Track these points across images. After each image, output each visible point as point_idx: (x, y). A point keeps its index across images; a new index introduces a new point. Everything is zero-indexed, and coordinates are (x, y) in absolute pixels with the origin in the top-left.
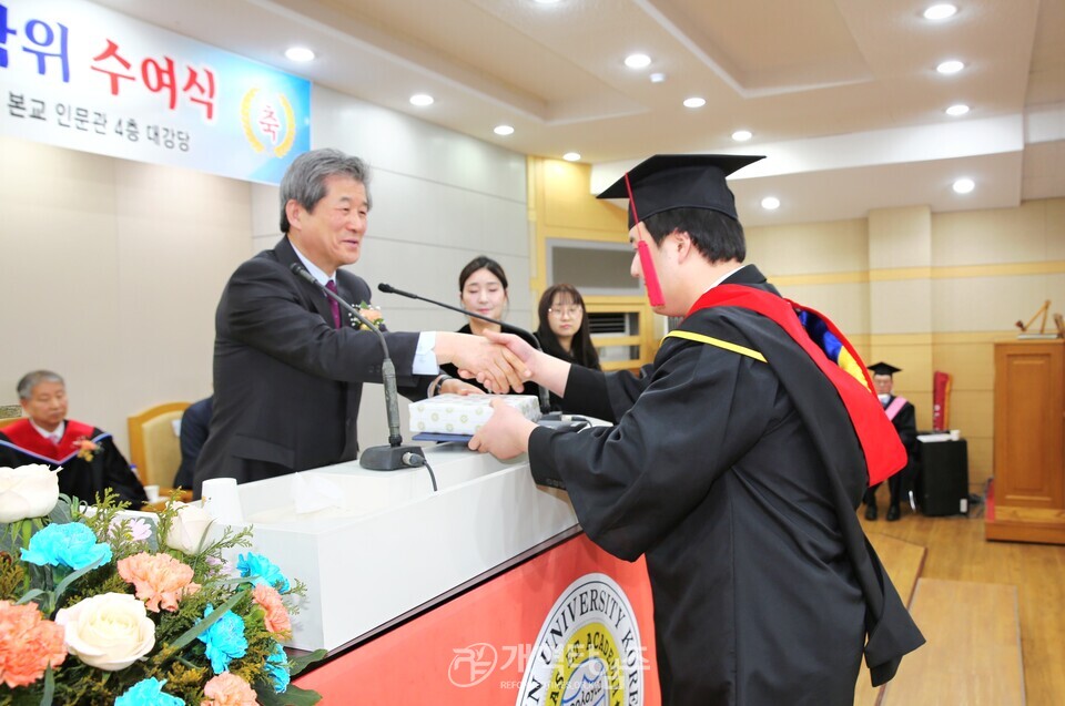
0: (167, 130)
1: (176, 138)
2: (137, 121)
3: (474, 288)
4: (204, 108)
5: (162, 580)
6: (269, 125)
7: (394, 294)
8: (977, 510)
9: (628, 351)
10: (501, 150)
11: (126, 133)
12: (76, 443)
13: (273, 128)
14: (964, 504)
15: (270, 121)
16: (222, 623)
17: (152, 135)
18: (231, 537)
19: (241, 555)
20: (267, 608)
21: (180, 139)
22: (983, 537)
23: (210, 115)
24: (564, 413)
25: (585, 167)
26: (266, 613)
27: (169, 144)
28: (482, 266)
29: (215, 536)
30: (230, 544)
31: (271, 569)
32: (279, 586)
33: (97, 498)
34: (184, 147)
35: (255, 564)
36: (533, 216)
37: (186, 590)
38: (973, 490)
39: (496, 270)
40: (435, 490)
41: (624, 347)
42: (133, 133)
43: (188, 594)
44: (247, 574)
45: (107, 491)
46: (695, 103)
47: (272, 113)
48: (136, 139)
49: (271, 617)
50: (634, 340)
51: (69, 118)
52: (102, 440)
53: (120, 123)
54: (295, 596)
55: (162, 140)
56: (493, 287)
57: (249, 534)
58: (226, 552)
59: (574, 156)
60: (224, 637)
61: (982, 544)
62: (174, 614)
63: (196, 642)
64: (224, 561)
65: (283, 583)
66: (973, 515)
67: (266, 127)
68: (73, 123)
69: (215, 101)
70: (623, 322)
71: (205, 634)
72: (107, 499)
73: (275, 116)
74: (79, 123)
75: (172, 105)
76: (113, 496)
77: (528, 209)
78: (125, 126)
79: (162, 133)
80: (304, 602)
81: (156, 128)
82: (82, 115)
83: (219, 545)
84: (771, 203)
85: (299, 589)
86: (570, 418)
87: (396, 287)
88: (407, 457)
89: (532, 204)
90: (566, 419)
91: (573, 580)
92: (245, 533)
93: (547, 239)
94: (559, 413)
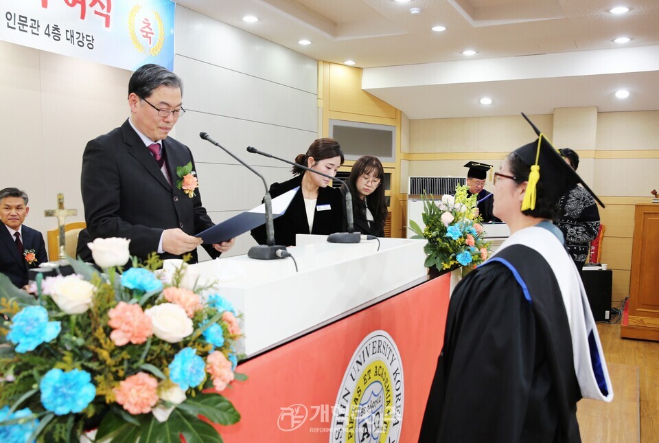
0: (79, 33)
1: (85, 40)
2: (59, 27)
4: (104, 19)
5: (186, 301)
6: (147, 33)
8: (616, 319)
10: (301, 56)
11: (52, 35)
13: (149, 35)
14: (607, 313)
15: (147, 30)
16: (213, 327)
17: (69, 37)
19: (210, 295)
20: (230, 323)
21: (87, 40)
22: (619, 335)
23: (108, 24)
25: (358, 69)
26: (229, 325)
27: (81, 44)
30: (207, 289)
31: (227, 304)
34: (90, 46)
35: (219, 300)
36: (321, 104)
37: (197, 307)
38: (614, 305)
40: (297, 271)
42: (57, 35)
46: (439, 29)
47: (149, 24)
48: (59, 40)
49: (232, 328)
51: (14, 23)
53: (48, 27)
54: (239, 320)
55: (76, 41)
57: (217, 283)
58: (204, 293)
59: (350, 63)
60: (214, 334)
61: (618, 340)
65: (234, 312)
66: (613, 321)
67: (145, 34)
68: (17, 26)
69: (111, 15)
71: (205, 332)
73: (151, 26)
74: (21, 26)
75: (83, 16)
77: (318, 98)
78: (51, 29)
79: (76, 36)
81: (72, 32)
82: (23, 21)
83: (203, 289)
84: (486, 101)
85: (241, 316)
86: (366, 236)
87: (258, 150)
88: (279, 252)
89: (320, 96)
90: (364, 237)
91: (370, 332)
92: (215, 283)
93: (330, 120)
94: (359, 233)
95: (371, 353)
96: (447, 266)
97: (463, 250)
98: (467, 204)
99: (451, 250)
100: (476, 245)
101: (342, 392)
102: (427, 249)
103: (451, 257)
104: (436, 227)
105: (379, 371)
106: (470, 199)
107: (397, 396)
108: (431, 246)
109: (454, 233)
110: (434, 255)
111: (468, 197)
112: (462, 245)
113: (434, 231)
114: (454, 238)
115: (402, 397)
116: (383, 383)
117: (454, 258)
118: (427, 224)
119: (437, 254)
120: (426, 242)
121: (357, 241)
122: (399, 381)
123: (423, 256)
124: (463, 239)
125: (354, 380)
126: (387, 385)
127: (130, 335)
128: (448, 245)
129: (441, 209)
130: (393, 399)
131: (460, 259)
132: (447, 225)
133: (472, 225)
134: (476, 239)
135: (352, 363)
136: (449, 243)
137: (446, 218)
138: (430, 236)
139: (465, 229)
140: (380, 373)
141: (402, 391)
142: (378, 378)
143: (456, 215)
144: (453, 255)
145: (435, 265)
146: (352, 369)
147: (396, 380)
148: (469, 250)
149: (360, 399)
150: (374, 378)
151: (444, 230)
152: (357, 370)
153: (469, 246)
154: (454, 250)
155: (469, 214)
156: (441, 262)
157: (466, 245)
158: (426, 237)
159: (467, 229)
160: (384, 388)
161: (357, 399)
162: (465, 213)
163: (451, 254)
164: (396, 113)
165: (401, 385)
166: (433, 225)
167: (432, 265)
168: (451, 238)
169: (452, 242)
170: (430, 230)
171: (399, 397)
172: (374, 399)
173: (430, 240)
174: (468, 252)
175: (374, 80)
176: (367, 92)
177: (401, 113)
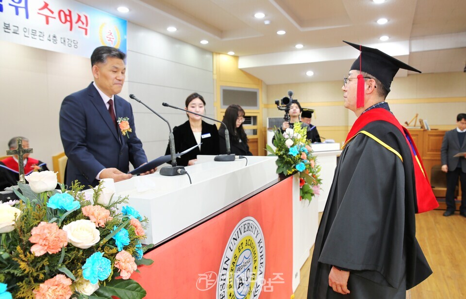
0: (69, 39)
1: (72, 43)
2: (57, 36)
3: (193, 106)
4: (84, 31)
5: (99, 215)
6: (110, 38)
7: (168, 107)
9: (252, 132)
10: (203, 50)
11: (52, 40)
12: (32, 167)
13: (111, 39)
15: (111, 37)
16: (121, 232)
17: (63, 41)
18: (121, 199)
19: (123, 207)
20: (136, 227)
21: (74, 43)
23: (86, 34)
24: (236, 155)
25: (236, 57)
26: (135, 229)
27: (70, 45)
28: (196, 97)
29: (115, 199)
30: (120, 203)
31: (135, 212)
32: (138, 218)
33: (72, 184)
34: (76, 47)
35: (129, 210)
36: (215, 77)
37: (108, 219)
39: (201, 99)
40: (191, 183)
41: (251, 130)
42: (55, 40)
43: (109, 221)
44: (126, 214)
45: (76, 181)
46: (281, 33)
47: (111, 33)
48: (56, 43)
49: (138, 230)
50: (255, 127)
51: (29, 34)
52: (43, 166)
53: (49, 36)
54: (144, 223)
55: (67, 44)
56: (201, 106)
57: (127, 198)
58: (118, 205)
59: (232, 53)
60: (122, 237)
62: (103, 228)
63: (112, 239)
64: (117, 209)
65: (140, 218)
67: (109, 39)
68: (30, 36)
69: (88, 28)
70: (250, 120)
71: (114, 236)
72: (76, 184)
73: (112, 34)
74: (33, 36)
75: (71, 29)
76: (78, 183)
77: (213, 74)
78: (51, 37)
79: (67, 41)
80: (147, 225)
81: (64, 38)
82: (34, 32)
83: (116, 203)
84: (310, 73)
85: (146, 220)
86: (238, 156)
87: (170, 104)
88: (179, 170)
89: (215, 72)
90: (237, 157)
91: (241, 219)
92: (126, 198)
93: (221, 86)
94: (234, 154)
95: (243, 232)
96: (290, 172)
97: (299, 162)
98: (301, 133)
99: (292, 162)
100: (308, 159)
101: (224, 259)
102: (277, 162)
103: (292, 167)
104: (283, 148)
105: (249, 243)
106: (303, 130)
107: (261, 256)
108: (280, 160)
109: (294, 152)
110: (282, 166)
111: (302, 128)
112: (299, 159)
113: (281, 151)
114: (294, 155)
115: (264, 257)
116: (251, 249)
117: (295, 167)
118: (277, 147)
119: (284, 165)
120: (277, 158)
121: (233, 159)
122: (262, 247)
123: (275, 167)
124: (299, 155)
125: (232, 251)
126: (254, 250)
127: (46, 248)
128: (290, 159)
129: (286, 137)
130: (258, 258)
131: (298, 167)
132: (289, 147)
133: (304, 146)
134: (307, 155)
135: (231, 240)
136: (291, 158)
137: (289, 143)
138: (279, 154)
139: (300, 149)
140: (249, 244)
141: (264, 253)
142: (249, 247)
143: (294, 141)
144: (294, 165)
145: (283, 172)
146: (230, 244)
147: (260, 247)
148: (303, 162)
149: (236, 262)
150: (245, 248)
151: (287, 150)
152: (233, 244)
153: (303, 159)
154: (294, 162)
155: (302, 139)
156: (286, 170)
157: (301, 159)
158: (277, 154)
159: (302, 149)
160: (252, 253)
161: (234, 263)
162: (300, 139)
163: (292, 165)
164: (259, 82)
165: (264, 249)
166: (281, 147)
167: (281, 172)
168: (292, 155)
169: (293, 157)
170: (280, 150)
171: (262, 257)
172: (246, 260)
173: (280, 156)
174: (303, 163)
175: (245, 63)
176: (242, 70)
177: (262, 81)
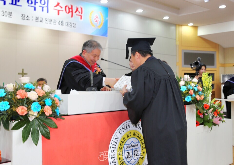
2: (63, 21)
6: (97, 20)
11: (60, 24)
17: (67, 24)
20: (56, 101)
21: (73, 25)
23: (81, 18)
25: (196, 27)
27: (71, 26)
34: (74, 27)
36: (178, 43)
42: (62, 24)
47: (97, 17)
48: (63, 26)
53: (59, 22)
59: (192, 24)
68: (49, 22)
69: (82, 15)
75: (72, 16)
77: (176, 41)
79: (69, 24)
81: (68, 22)
82: (51, 20)
89: (177, 39)
93: (182, 50)
175: (202, 32)
176: (201, 37)
177: (219, 45)
